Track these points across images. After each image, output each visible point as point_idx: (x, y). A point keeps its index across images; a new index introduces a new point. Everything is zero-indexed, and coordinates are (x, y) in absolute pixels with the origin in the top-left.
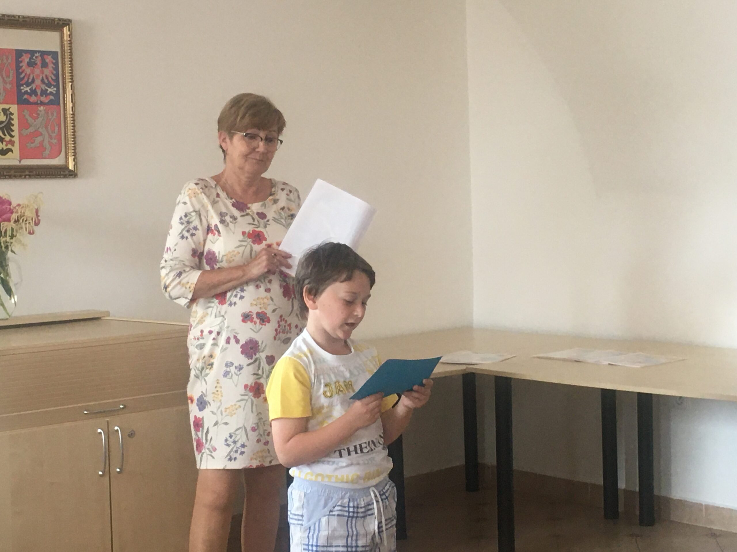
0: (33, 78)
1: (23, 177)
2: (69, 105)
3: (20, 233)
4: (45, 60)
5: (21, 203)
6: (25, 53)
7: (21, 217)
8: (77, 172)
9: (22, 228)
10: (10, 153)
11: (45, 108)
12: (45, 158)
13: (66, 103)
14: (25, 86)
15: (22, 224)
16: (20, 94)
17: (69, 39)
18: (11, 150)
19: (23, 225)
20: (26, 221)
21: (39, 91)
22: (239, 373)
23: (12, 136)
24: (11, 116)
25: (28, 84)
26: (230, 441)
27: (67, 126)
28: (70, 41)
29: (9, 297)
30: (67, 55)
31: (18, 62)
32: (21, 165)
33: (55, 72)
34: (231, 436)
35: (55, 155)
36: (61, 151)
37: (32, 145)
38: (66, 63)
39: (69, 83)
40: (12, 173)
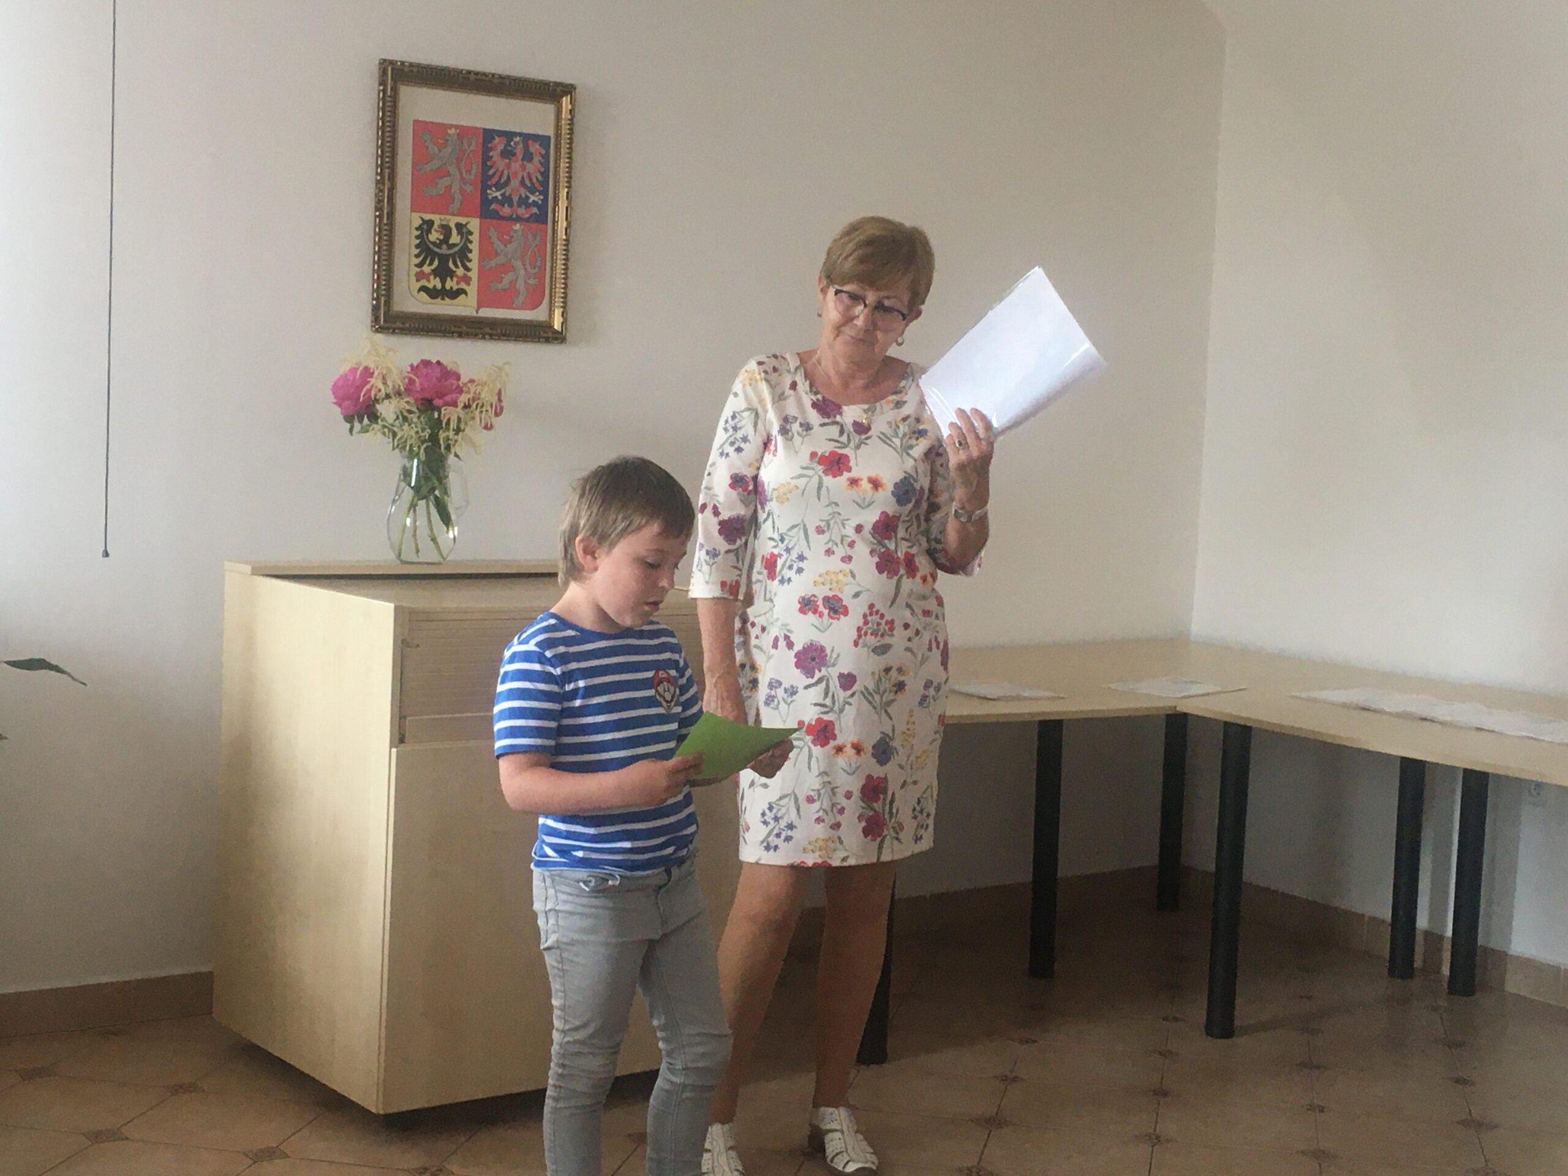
0: (508, 177)
1: (481, 336)
2: (562, 224)
3: (471, 426)
4: (528, 148)
5: (475, 377)
6: (499, 136)
7: (474, 400)
8: (566, 334)
9: (473, 418)
10: (464, 295)
11: (522, 227)
12: (518, 308)
13: (557, 222)
14: (494, 189)
15: (475, 412)
16: (486, 202)
17: (569, 117)
18: (462, 291)
19: (477, 414)
20: (482, 406)
21: (515, 199)
22: (789, 700)
23: (468, 269)
24: (470, 237)
25: (499, 186)
26: (769, 816)
27: (556, 259)
28: (571, 120)
29: (445, 528)
30: (564, 143)
31: (486, 150)
32: (480, 318)
33: (542, 170)
34: (771, 808)
35: (535, 305)
36: (544, 296)
37: (500, 286)
38: (562, 155)
39: (563, 189)
40: (464, 328)
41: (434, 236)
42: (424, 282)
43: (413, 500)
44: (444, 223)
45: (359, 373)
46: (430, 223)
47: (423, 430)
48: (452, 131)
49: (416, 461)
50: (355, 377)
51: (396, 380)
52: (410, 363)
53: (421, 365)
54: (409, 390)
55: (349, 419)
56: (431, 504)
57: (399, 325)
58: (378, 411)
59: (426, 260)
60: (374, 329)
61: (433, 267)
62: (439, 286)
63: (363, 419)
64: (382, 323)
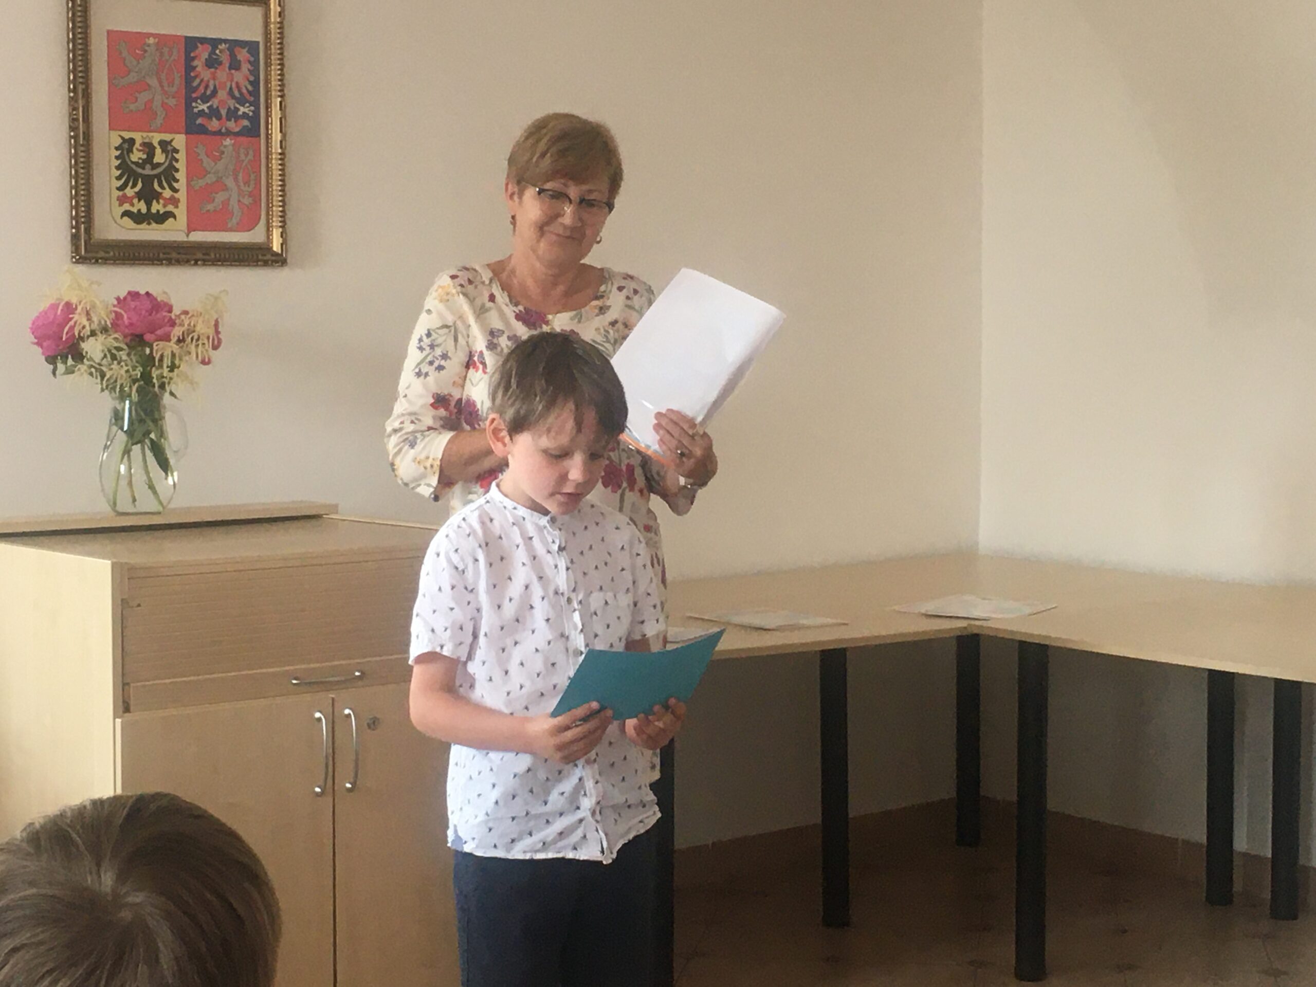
0: (215, 87)
1: (193, 262)
2: (276, 136)
3: (187, 361)
4: (236, 56)
5: (187, 308)
6: (202, 44)
7: (189, 334)
8: (286, 256)
9: (190, 353)
10: (171, 220)
11: (233, 141)
12: (232, 230)
13: (271, 135)
14: (199, 101)
15: (189, 346)
16: (191, 117)
17: (278, 20)
18: (170, 215)
19: (193, 348)
20: (198, 340)
21: (223, 112)
23: (175, 190)
24: (176, 155)
25: (205, 100)
27: (272, 175)
28: (281, 23)
29: (164, 474)
30: (274, 49)
31: (189, 59)
32: (191, 242)
33: (252, 78)
35: (249, 226)
36: (260, 218)
37: (210, 207)
38: (273, 62)
39: (276, 98)
40: (174, 255)
41: (137, 156)
42: (127, 207)
43: (126, 446)
44: (147, 141)
45: (60, 308)
46: (132, 141)
47: (134, 368)
48: (151, 41)
49: (127, 402)
50: (56, 313)
51: (102, 316)
52: (116, 296)
53: (129, 298)
54: (115, 325)
55: (51, 360)
56: (146, 447)
57: (102, 254)
58: (83, 349)
59: (129, 182)
60: (74, 260)
61: (137, 189)
62: (144, 210)
63: (67, 358)
64: (83, 252)
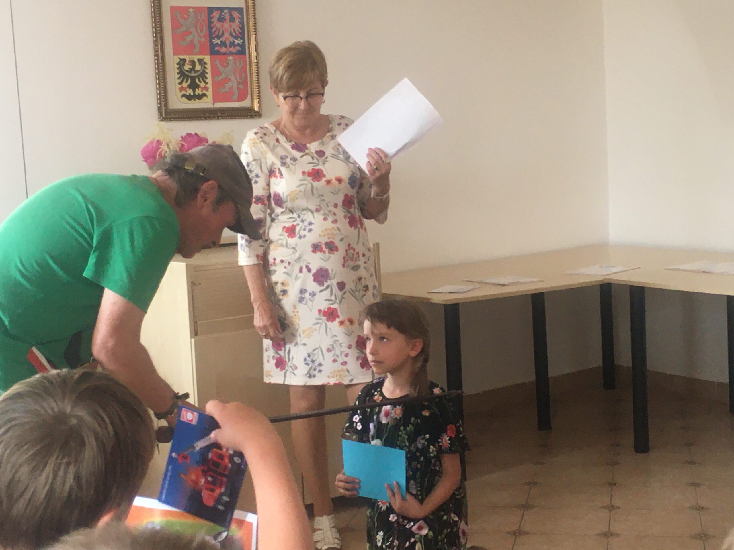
0: (223, 31)
1: (217, 118)
2: (254, 54)
4: (232, 15)
6: (215, 10)
8: (262, 112)
10: (205, 97)
11: (233, 58)
12: (234, 101)
13: (251, 53)
14: (216, 39)
16: (212, 46)
18: (204, 95)
21: (228, 43)
22: (312, 299)
23: (206, 83)
24: (206, 66)
25: (219, 37)
26: (308, 359)
27: (252, 73)
30: (251, 11)
31: (210, 19)
32: (215, 108)
33: (241, 26)
34: (309, 355)
35: (243, 98)
36: (247, 94)
37: (224, 91)
38: (250, 17)
39: (253, 35)
40: (207, 115)
41: (187, 67)
42: (184, 92)
44: (192, 59)
45: (155, 143)
46: (184, 60)
48: (191, 10)
50: (152, 146)
51: (175, 145)
52: (181, 136)
53: (187, 136)
57: (173, 116)
59: (184, 80)
60: (160, 119)
61: (188, 83)
62: (192, 94)
64: (164, 116)
